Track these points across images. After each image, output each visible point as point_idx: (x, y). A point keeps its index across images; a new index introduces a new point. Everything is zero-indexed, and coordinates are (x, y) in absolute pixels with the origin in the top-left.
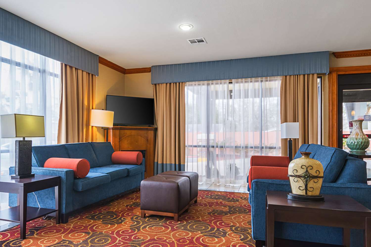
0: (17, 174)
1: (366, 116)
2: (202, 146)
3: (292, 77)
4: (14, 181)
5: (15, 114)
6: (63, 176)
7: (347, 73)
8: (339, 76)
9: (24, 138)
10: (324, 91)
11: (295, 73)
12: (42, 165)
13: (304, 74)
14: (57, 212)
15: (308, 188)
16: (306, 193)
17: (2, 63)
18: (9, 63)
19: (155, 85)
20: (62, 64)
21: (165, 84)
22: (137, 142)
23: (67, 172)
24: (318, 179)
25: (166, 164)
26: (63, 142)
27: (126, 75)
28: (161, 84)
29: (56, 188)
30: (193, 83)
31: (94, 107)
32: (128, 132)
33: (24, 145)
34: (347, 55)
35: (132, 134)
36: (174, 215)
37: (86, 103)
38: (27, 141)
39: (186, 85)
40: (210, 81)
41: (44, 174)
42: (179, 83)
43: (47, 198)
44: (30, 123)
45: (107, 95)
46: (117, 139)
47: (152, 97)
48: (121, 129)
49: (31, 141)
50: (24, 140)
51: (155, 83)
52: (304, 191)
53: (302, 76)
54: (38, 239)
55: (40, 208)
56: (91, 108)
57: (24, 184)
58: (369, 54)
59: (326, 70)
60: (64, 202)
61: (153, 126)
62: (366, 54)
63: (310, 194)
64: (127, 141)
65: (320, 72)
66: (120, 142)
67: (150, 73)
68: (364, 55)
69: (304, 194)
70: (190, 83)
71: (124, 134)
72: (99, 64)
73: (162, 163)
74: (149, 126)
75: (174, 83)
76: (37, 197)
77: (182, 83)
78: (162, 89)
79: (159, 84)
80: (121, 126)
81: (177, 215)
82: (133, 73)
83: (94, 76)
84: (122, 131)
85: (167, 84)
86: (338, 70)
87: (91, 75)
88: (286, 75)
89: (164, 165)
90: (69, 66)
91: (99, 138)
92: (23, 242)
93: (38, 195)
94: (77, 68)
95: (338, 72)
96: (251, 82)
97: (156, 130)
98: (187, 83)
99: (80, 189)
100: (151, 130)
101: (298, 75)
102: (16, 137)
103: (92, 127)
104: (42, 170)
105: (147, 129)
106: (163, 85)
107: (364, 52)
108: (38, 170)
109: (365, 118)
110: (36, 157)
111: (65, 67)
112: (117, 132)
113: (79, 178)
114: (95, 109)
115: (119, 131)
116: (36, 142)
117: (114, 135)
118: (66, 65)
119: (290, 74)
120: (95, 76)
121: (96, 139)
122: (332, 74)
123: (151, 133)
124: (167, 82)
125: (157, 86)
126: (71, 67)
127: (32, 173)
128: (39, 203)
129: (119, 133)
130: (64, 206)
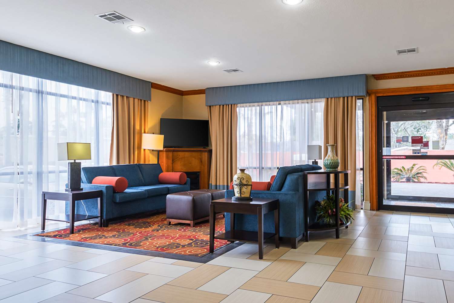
0: (69, 187)
1: (404, 137)
2: (252, 168)
3: (333, 99)
4: (67, 192)
5: (67, 143)
6: (104, 190)
7: (385, 95)
8: (378, 98)
9: (75, 160)
10: (365, 113)
11: (335, 96)
12: (90, 182)
13: (343, 96)
14: (99, 218)
15: (242, 192)
16: (241, 196)
17: (61, 98)
18: (67, 98)
19: (210, 107)
20: (114, 94)
21: (218, 106)
22: (190, 164)
23: (107, 187)
24: (248, 186)
25: (219, 185)
26: (114, 163)
27: (183, 96)
28: (215, 106)
29: (99, 199)
30: (244, 105)
31: (146, 131)
32: (181, 154)
33: (75, 166)
34: (385, 78)
35: (186, 156)
36: (191, 222)
37: (137, 127)
38: (77, 163)
39: (238, 107)
40: (260, 103)
41: (91, 188)
42: (232, 105)
43: (93, 207)
44: (79, 149)
45: (161, 119)
46: (170, 161)
47: (207, 120)
48: (174, 151)
49: (80, 163)
50: (75, 162)
51: (210, 105)
52: (240, 194)
53: (342, 99)
54: (82, 234)
55: (88, 216)
56: (143, 131)
57: (72, 194)
58: (405, 76)
59: (363, 93)
60: (105, 210)
61: (208, 148)
62: (402, 76)
63: (243, 196)
64: (181, 163)
65: (357, 95)
66: (173, 164)
67: (205, 95)
68: (401, 77)
69: (239, 196)
70: (242, 105)
71: (177, 155)
72: (152, 89)
73: (215, 185)
74: (204, 148)
75: (226, 105)
76: (86, 207)
77: (234, 105)
78: (216, 111)
79: (213, 106)
80: (174, 148)
81: (192, 222)
82: (188, 95)
83: (146, 102)
84: (175, 153)
85: (220, 106)
86: (376, 92)
87: (143, 101)
88: (328, 97)
89: (217, 186)
90: (121, 95)
91: (152, 160)
92: (71, 235)
93: (86, 206)
94: (128, 96)
95: (377, 94)
96: (298, 103)
97: (211, 151)
98: (239, 105)
99: (118, 201)
100: (205, 151)
101: (338, 98)
102: (68, 159)
103: (144, 150)
104: (89, 186)
105: (200, 151)
106: (217, 106)
107: (401, 74)
108: (86, 186)
109: (404, 139)
110: (86, 176)
111: (117, 96)
112: (170, 154)
113: (118, 192)
114: (148, 133)
115: (172, 154)
116: (85, 164)
117: (167, 157)
118: (117, 95)
119: (331, 97)
120: (148, 101)
121: (149, 161)
122: (371, 97)
123: (205, 155)
124: (220, 104)
125: (212, 107)
126: (123, 96)
127: (81, 188)
128: (87, 212)
129: (172, 155)
130: (105, 213)
